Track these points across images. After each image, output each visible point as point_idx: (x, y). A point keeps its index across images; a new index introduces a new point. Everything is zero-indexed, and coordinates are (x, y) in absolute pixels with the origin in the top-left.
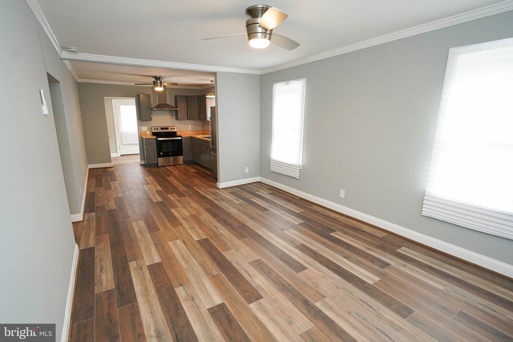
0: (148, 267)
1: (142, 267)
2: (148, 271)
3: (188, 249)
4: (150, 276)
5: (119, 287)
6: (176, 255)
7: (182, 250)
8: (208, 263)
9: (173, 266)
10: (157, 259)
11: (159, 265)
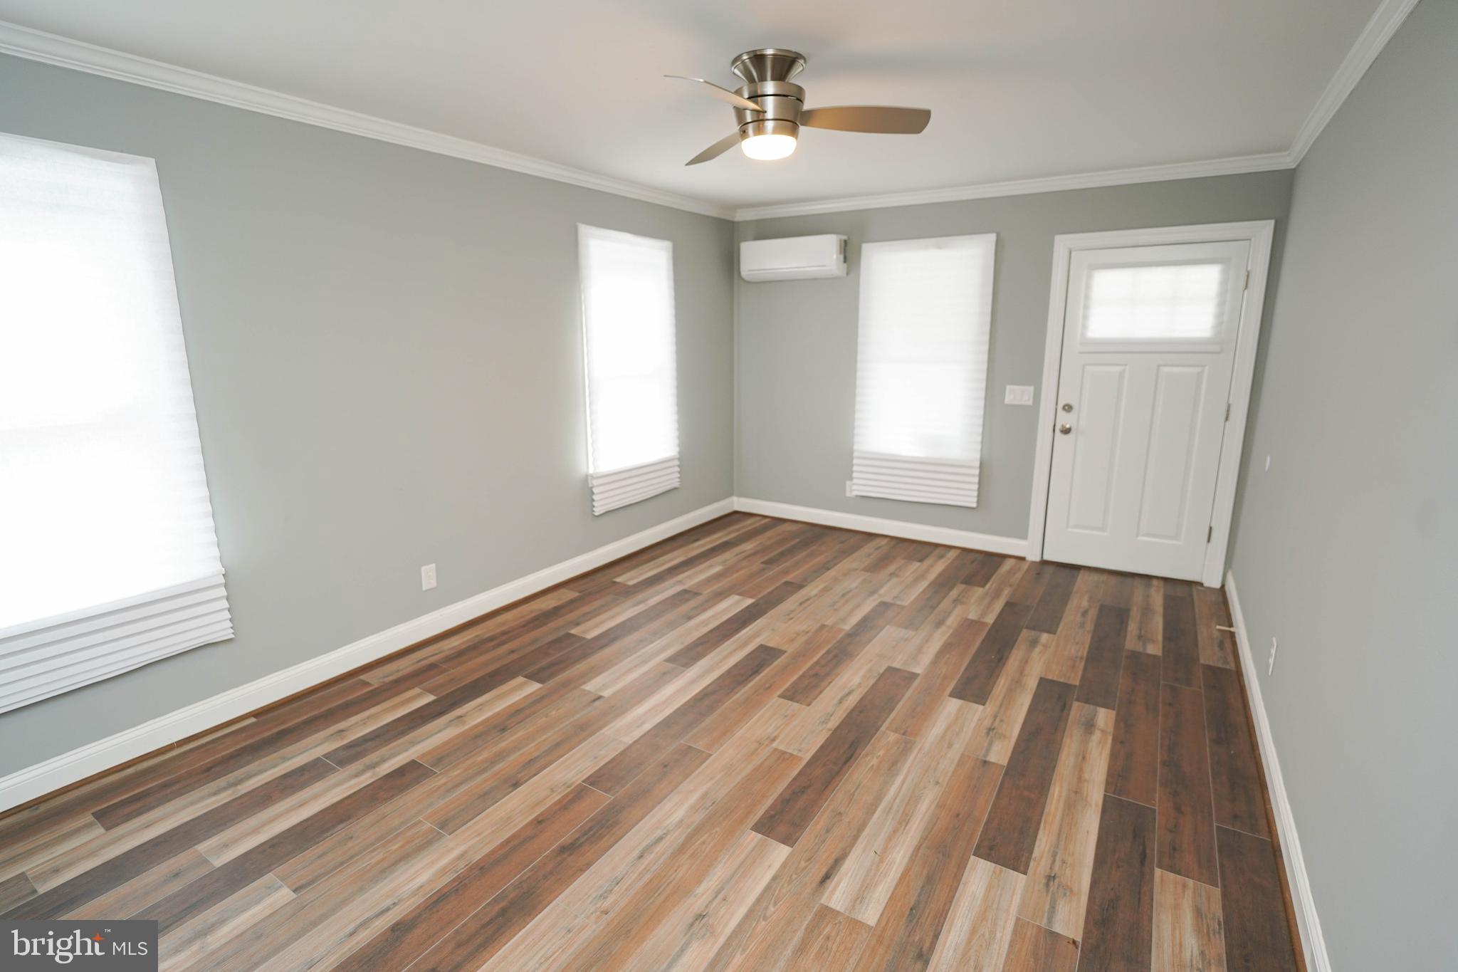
0: (1027, 866)
1: (1044, 881)
2: (1036, 853)
3: (856, 838)
4: (1041, 832)
5: (1142, 862)
6: (915, 843)
7: (875, 848)
8: (875, 761)
9: (958, 815)
10: (979, 873)
11: (988, 851)
